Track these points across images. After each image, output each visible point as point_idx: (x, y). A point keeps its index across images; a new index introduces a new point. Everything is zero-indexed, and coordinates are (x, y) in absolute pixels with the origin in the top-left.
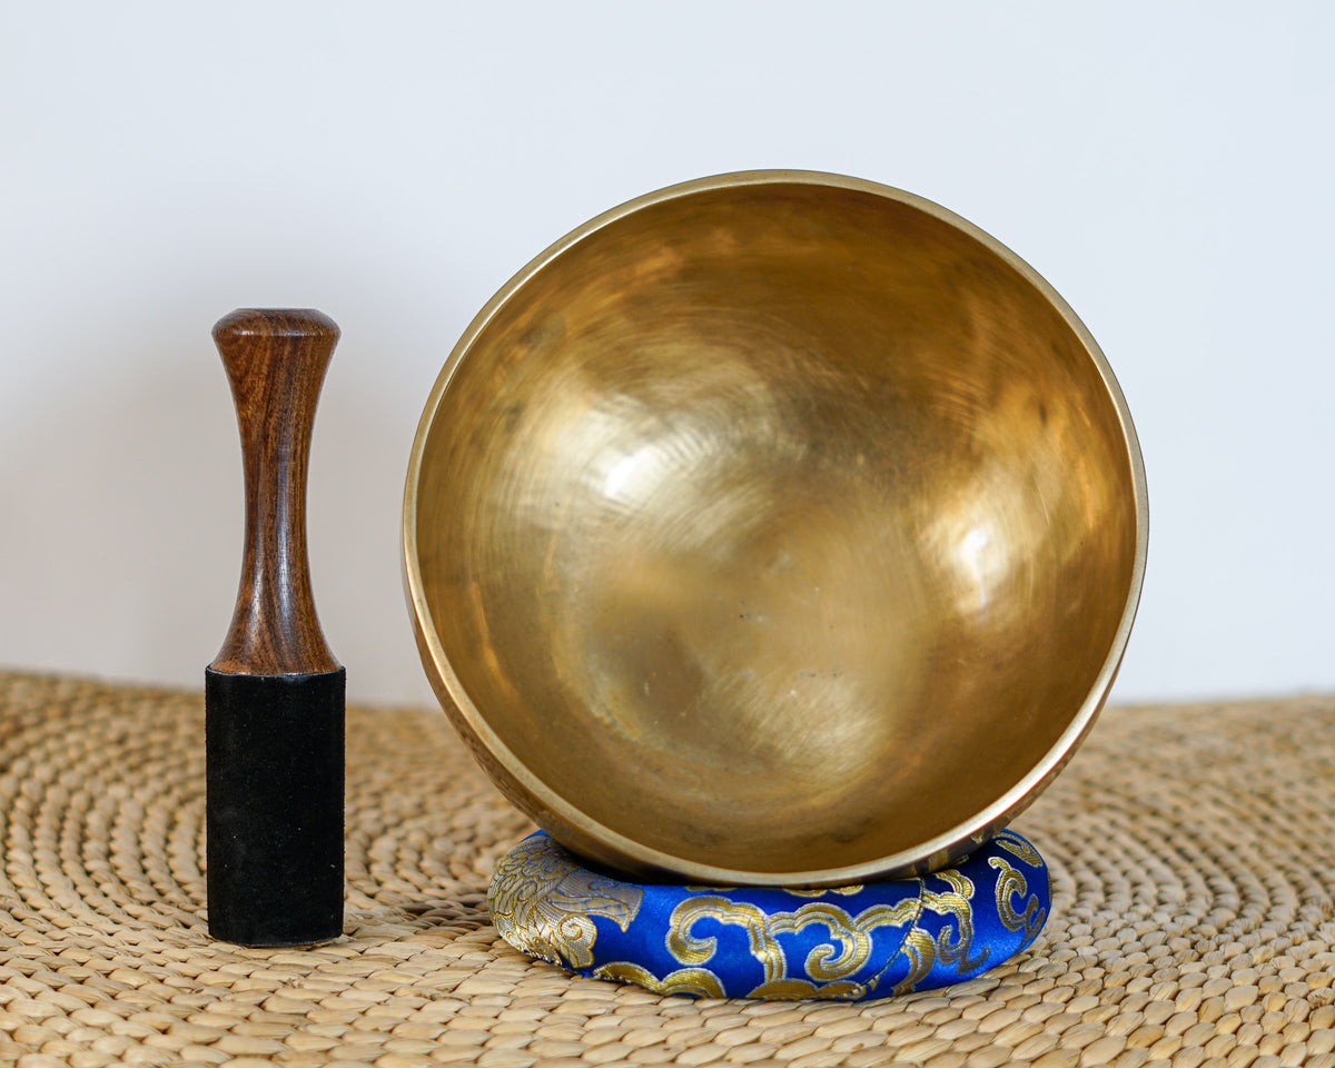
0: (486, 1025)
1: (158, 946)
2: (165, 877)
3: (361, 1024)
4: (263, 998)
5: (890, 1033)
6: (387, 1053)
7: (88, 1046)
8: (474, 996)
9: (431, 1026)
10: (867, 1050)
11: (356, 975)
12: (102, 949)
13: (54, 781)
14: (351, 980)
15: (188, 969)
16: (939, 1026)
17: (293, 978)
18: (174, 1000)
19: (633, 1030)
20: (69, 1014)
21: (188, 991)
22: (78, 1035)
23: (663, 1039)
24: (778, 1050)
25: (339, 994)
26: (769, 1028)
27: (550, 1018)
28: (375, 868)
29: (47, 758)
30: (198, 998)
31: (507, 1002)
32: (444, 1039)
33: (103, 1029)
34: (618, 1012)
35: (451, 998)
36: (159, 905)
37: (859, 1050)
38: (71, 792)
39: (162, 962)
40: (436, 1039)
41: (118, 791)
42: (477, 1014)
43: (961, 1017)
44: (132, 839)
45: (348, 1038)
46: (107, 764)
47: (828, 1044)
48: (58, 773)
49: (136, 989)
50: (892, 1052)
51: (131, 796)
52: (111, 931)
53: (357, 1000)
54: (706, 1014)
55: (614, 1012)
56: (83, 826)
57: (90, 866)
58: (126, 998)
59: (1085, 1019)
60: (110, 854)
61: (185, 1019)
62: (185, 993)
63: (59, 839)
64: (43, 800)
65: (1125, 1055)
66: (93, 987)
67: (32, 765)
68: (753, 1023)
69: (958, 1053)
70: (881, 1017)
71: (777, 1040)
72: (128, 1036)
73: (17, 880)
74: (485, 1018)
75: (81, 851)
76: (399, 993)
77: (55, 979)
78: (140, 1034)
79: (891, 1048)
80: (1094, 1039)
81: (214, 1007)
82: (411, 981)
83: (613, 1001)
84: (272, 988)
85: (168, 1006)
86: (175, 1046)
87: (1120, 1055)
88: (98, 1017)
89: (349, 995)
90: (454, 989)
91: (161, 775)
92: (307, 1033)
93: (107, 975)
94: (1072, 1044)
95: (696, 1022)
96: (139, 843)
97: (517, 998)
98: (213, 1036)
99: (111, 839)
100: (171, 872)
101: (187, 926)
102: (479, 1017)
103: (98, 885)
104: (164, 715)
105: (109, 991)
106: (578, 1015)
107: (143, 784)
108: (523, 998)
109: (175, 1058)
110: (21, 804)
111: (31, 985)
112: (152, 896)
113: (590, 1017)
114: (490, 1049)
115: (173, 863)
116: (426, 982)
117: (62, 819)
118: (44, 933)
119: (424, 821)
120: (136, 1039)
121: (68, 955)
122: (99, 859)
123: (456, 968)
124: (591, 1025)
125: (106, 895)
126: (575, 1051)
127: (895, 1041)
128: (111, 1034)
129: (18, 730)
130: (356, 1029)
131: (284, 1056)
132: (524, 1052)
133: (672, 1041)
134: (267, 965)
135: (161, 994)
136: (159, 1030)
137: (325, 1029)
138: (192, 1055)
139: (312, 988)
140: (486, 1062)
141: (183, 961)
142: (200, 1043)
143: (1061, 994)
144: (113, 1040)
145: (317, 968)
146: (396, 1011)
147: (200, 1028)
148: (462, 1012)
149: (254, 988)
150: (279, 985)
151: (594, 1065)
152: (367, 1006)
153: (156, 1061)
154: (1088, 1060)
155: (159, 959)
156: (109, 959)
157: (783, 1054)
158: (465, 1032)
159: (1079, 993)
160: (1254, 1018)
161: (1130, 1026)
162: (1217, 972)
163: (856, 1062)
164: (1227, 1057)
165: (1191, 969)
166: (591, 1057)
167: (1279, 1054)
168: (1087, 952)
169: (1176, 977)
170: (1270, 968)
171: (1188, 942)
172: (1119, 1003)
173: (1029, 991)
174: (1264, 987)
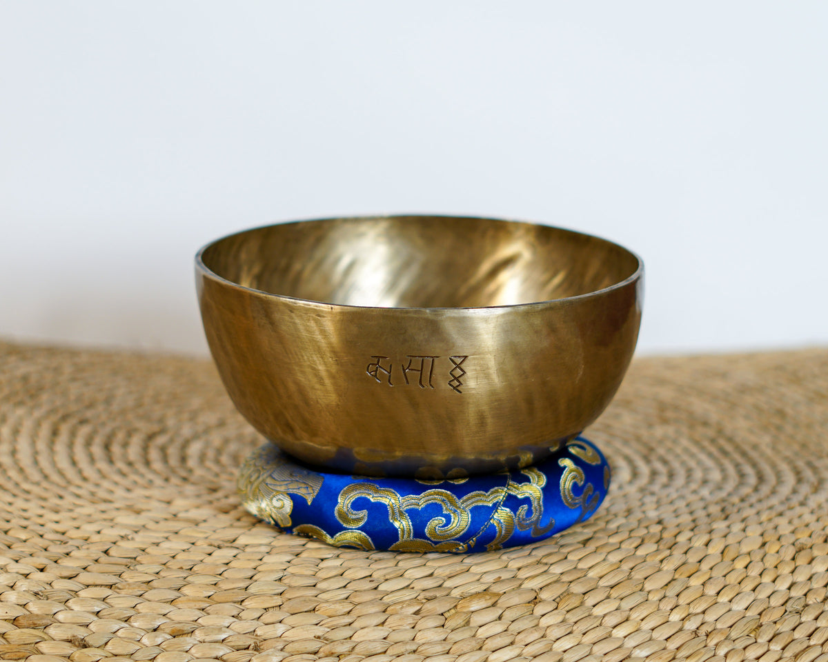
0: (253, 565)
1: (41, 511)
2: (50, 466)
3: (171, 564)
4: (108, 547)
5: (519, 569)
6: (188, 584)
8: (246, 545)
9: (217, 566)
10: (503, 581)
11: (170, 532)
14: (166, 535)
15: (60, 528)
16: (551, 564)
17: (128, 533)
18: (49, 549)
19: (349, 568)
21: (59, 543)
23: (370, 574)
24: (444, 581)
25: (157, 544)
26: (439, 567)
27: (296, 561)
28: (188, 461)
30: (65, 548)
31: (268, 549)
32: (225, 574)
34: (341, 556)
35: (232, 547)
36: (45, 485)
39: (42, 523)
40: (220, 575)
42: (248, 558)
43: (566, 558)
45: (162, 574)
47: (478, 577)
49: (25, 541)
50: (520, 582)
51: (30, 414)
52: (11, 502)
53: (169, 549)
54: (398, 559)
55: (338, 556)
59: (648, 559)
60: (15, 451)
61: (56, 562)
62: (56, 544)
65: (673, 582)
68: (428, 564)
69: (563, 582)
70: (514, 559)
71: (445, 574)
72: (17, 573)
74: (254, 560)
76: (197, 544)
78: (27, 572)
79: (519, 579)
80: (653, 572)
82: (205, 535)
84: (114, 540)
85: (46, 554)
86: (49, 580)
87: (670, 582)
89: (165, 545)
90: (234, 541)
92: (135, 571)
93: (6, 532)
94: (638, 575)
95: (392, 563)
97: (274, 547)
98: (74, 573)
99: (16, 442)
100: (55, 463)
101: (62, 498)
102: (249, 560)
105: (7, 543)
106: (316, 559)
107: (39, 406)
108: (279, 547)
109: (48, 587)
113: (322, 560)
114: (256, 581)
115: (56, 457)
116: (215, 536)
120: (23, 574)
123: (236, 526)
124: (323, 565)
126: (311, 582)
127: (522, 574)
128: (7, 572)
130: (168, 568)
131: (120, 586)
132: (278, 583)
133: (375, 576)
134: (111, 524)
135: (41, 545)
136: (38, 569)
137: (147, 569)
138: (60, 585)
139: (140, 540)
140: (252, 590)
141: (57, 522)
142: (65, 578)
143: (633, 543)
144: (8, 576)
145: (144, 526)
146: (195, 556)
147: (67, 567)
148: (238, 556)
149: (103, 540)
150: (119, 538)
151: (324, 591)
152: (176, 552)
153: (36, 590)
154: (648, 586)
155: (41, 521)
156: (8, 521)
157: (448, 584)
158: (240, 570)
159: (645, 542)
160: (758, 558)
161: (677, 563)
162: (737, 528)
163: (496, 589)
164: (740, 583)
165: (720, 526)
166: (321, 586)
167: (774, 582)
168: (653, 514)
169: (709, 530)
170: (772, 525)
171: (718, 508)
172: (670, 548)
173: (612, 540)
174: (767, 538)
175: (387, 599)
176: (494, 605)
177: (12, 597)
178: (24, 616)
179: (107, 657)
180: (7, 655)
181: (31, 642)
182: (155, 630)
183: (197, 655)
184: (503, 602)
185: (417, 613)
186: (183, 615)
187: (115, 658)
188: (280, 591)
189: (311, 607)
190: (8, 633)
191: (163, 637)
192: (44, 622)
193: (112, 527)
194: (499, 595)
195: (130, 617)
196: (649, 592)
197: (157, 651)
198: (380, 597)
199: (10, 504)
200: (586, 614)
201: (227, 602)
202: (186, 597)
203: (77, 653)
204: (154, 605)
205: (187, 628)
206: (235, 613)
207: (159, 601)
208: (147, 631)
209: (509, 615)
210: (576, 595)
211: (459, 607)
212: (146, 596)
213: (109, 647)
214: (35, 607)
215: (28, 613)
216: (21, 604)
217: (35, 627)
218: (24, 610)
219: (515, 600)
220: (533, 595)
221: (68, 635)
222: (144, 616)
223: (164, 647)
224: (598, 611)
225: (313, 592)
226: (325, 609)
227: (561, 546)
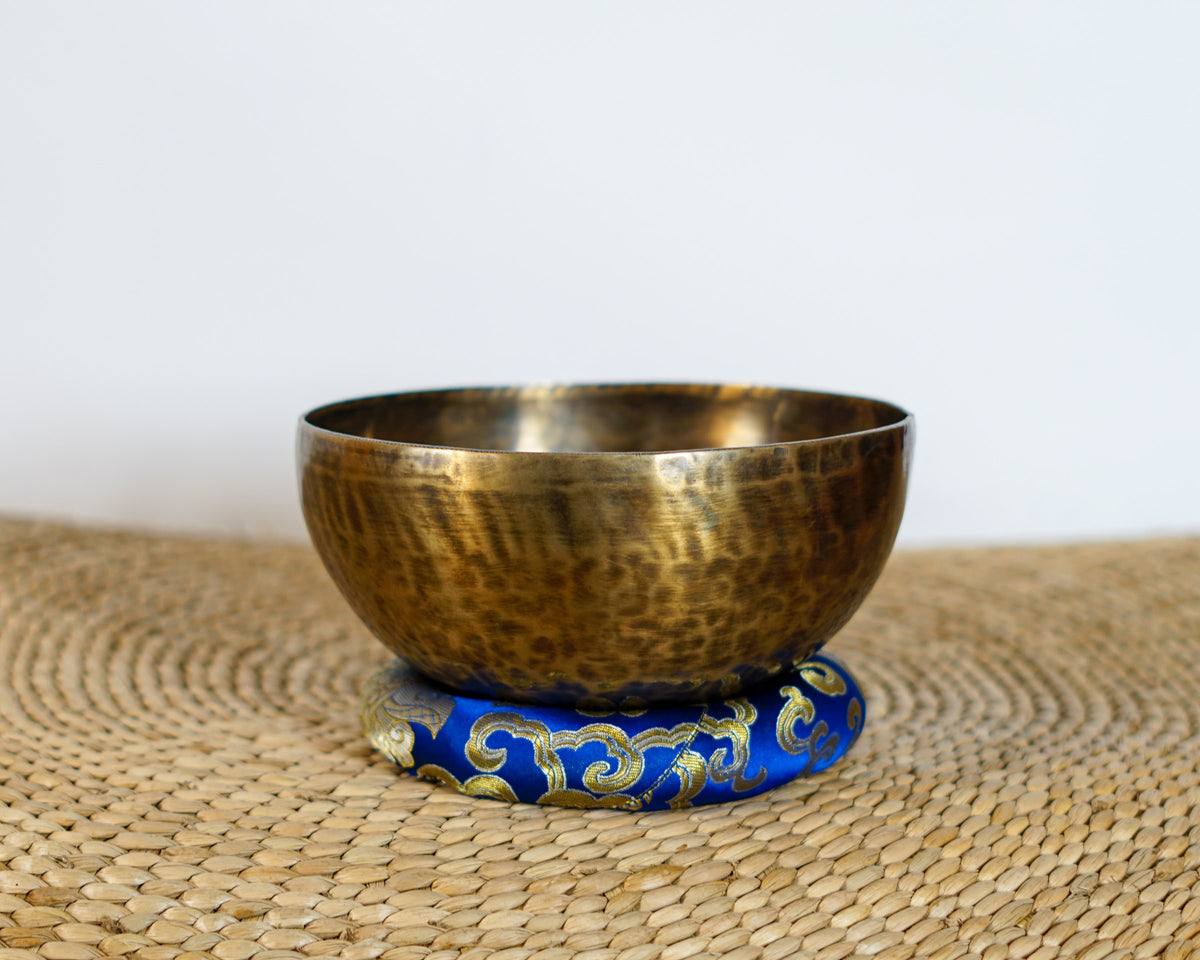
0: (354, 825)
1: (77, 750)
2: (101, 691)
3: (244, 822)
4: (160, 798)
5: (712, 834)
6: (264, 849)
8: (347, 798)
9: (304, 824)
10: (689, 850)
11: (246, 778)
12: (26, 754)
14: (240, 783)
15: (99, 772)
16: (757, 828)
17: (188, 780)
18: (82, 800)
19: (483, 831)
21: (95, 792)
23: (509, 839)
24: (610, 849)
25: (228, 795)
26: (605, 830)
27: (412, 819)
30: (102, 799)
31: (375, 804)
32: (314, 836)
33: (16, 826)
34: (473, 814)
35: (327, 800)
36: (89, 715)
37: (683, 850)
39: (77, 765)
40: (308, 837)
41: (71, 617)
42: (348, 814)
43: (778, 819)
44: (78, 657)
45: (230, 835)
47: (655, 845)
49: (51, 789)
50: (711, 852)
52: (39, 736)
53: (243, 802)
54: (551, 817)
55: (469, 814)
57: (36, 681)
59: (889, 822)
60: (56, 670)
61: (89, 818)
62: (91, 794)
65: (920, 854)
66: (12, 788)
68: (590, 826)
69: (770, 853)
70: (706, 821)
71: (610, 841)
72: (36, 832)
74: (355, 818)
75: (30, 668)
76: (281, 795)
78: (48, 831)
79: (711, 848)
80: (892, 840)
81: (115, 806)
82: (294, 784)
83: (469, 805)
84: (170, 789)
85: (77, 806)
86: (76, 842)
87: (915, 854)
88: (12, 815)
89: (238, 796)
90: (332, 791)
92: (195, 831)
93: (27, 777)
94: (873, 844)
95: (541, 825)
96: (84, 660)
97: (384, 801)
98: (111, 833)
99: (59, 658)
100: (108, 686)
101: (109, 732)
102: (348, 818)
103: (39, 697)
105: (26, 791)
106: (439, 817)
108: (391, 800)
109: (75, 852)
112: (84, 706)
113: (448, 819)
114: (356, 846)
115: (111, 678)
116: (307, 785)
120: (42, 834)
122: (44, 675)
123: (336, 773)
124: (447, 826)
125: (43, 706)
126: (430, 848)
127: (716, 842)
128: (21, 830)
130: (238, 827)
131: (171, 851)
132: (384, 850)
133: (516, 841)
134: (169, 767)
135: (70, 794)
136: (64, 827)
137: (210, 827)
138: (91, 849)
139: (205, 789)
140: (350, 858)
141: (97, 764)
142: (99, 839)
143: (871, 799)
144: (23, 836)
145: (213, 771)
146: (277, 811)
147: (102, 825)
148: (334, 813)
149: (155, 788)
150: (176, 787)
151: (445, 862)
152: (251, 807)
153: (58, 854)
154: (886, 859)
155: (75, 763)
156: (31, 763)
157: (614, 854)
158: (335, 831)
159: (889, 797)
160: (1040, 821)
161: (928, 828)
162: (1016, 780)
163: (678, 861)
164: (1011, 855)
165: (994, 777)
166: (442, 854)
167: (1058, 853)
168: (905, 760)
169: (977, 783)
170: (1064, 777)
171: (996, 753)
172: (921, 807)
173: (843, 796)
174: (1055, 794)
175: (529, 874)
176: (674, 882)
177: (25, 864)
178: (41, 890)
179: (148, 946)
180: (14, 942)
181: (46, 924)
182: (215, 911)
183: (269, 945)
184: (687, 878)
185: (569, 892)
186: (253, 891)
187: (159, 947)
188: (387, 860)
189: (426, 882)
190: (18, 912)
191: (225, 920)
192: (67, 897)
193: (169, 771)
194: (682, 870)
195: (182, 893)
196: (886, 867)
197: (215, 938)
198: (520, 870)
199: (38, 739)
200: (799, 896)
201: (315, 874)
202: (260, 867)
203: (109, 941)
204: (215, 877)
205: (258, 908)
206: (324, 889)
207: (223, 872)
208: (203, 912)
209: (693, 897)
210: (787, 869)
211: (626, 884)
212: (206, 864)
213: (152, 933)
214: (55, 878)
215: (45, 885)
216: (37, 873)
217: (54, 904)
218: (41, 882)
219: (705, 876)
220: (727, 870)
221: (97, 916)
222: (202, 891)
223: (226, 934)
224: (815, 892)
225: (432, 862)
226: (444, 885)
227: (774, 803)
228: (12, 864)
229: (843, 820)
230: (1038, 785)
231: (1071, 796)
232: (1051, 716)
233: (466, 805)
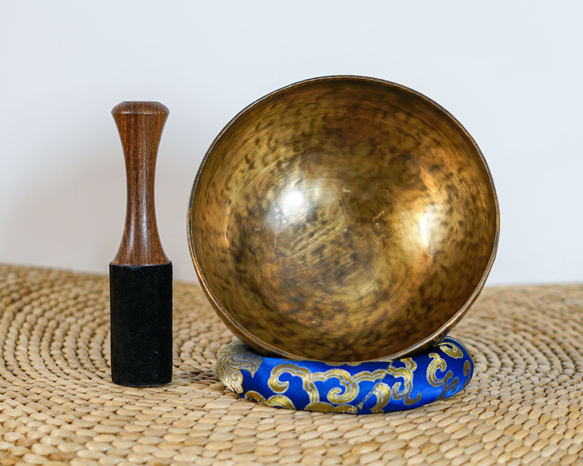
0: (214, 421)
1: (75, 386)
2: (85, 358)
3: (159, 421)
4: (116, 409)
5: (397, 427)
6: (169, 433)
7: (35, 429)
8: (211, 409)
9: (189, 422)
10: (385, 434)
11: (160, 400)
12: (48, 388)
13: (42, 316)
14: (157, 402)
15: (85, 397)
16: (420, 424)
17: (131, 401)
18: (76, 409)
19: (280, 424)
20: (29, 415)
21: (84, 406)
22: (31, 424)
23: (293, 428)
24: (345, 433)
25: (151, 408)
26: (342, 424)
27: (244, 419)
28: (182, 355)
29: (41, 304)
30: (87, 409)
31: (225, 412)
32: (195, 428)
33: (43, 422)
34: (275, 417)
35: (201, 410)
36: (80, 370)
37: (382, 434)
38: (49, 320)
39: (74, 394)
40: (191, 428)
41: (71, 320)
42: (211, 417)
43: (430, 420)
44: (74, 340)
45: (152, 427)
46: (68, 308)
47: (367, 431)
48: (44, 311)
49: (60, 405)
50: (396, 435)
51: (76, 322)
52: (55, 380)
53: (158, 411)
54: (315, 418)
55: (273, 416)
56: (53, 335)
57: (53, 352)
58: (55, 408)
59: (487, 422)
60: (63, 347)
61: (80, 418)
62: (81, 406)
63: (41, 341)
64: (36, 323)
65: (503, 437)
66: (41, 404)
67: (33, 308)
68: (335, 422)
69: (426, 436)
70: (394, 420)
71: (345, 429)
72: (53, 425)
73: (18, 358)
74: (215, 419)
75: (50, 346)
76: (179, 407)
77: (25, 400)
78: (59, 424)
79: (396, 433)
80: (488, 430)
81: (93, 413)
82: (185, 403)
83: (273, 412)
84: (121, 405)
85: (74, 413)
86: (74, 429)
87: (500, 437)
88: (41, 417)
89: (155, 408)
90: (203, 406)
91: (92, 313)
92: (134, 424)
93: (49, 399)
94: (479, 432)
95: (310, 421)
96: (77, 342)
97: (231, 410)
98: (91, 425)
99: (64, 341)
100: (89, 355)
101: (90, 379)
102: (212, 418)
103: (55, 360)
104: (97, 287)
105: (48, 405)
106: (258, 418)
107: (83, 317)
108: (233, 410)
109: (73, 435)
110: (26, 325)
111: (14, 403)
112: (78, 366)
113: (262, 419)
114: (215, 432)
115: (91, 352)
116: (191, 403)
117: (44, 332)
118: (25, 381)
119: (209, 335)
120: (57, 426)
121: (32, 390)
122: (57, 349)
123: (206, 398)
124: (262, 422)
125: (57, 365)
126: (253, 433)
127: (398, 430)
128: (46, 424)
129: (29, 292)
130: (156, 423)
131: (121, 434)
132: (230, 434)
133: (297, 430)
134: (121, 395)
135: (71, 407)
136: (67, 422)
137: (142, 422)
138: (81, 433)
139: (139, 405)
140: (212, 438)
141: (84, 393)
142: (86, 428)
143: (478, 411)
144: (46, 427)
145: (143, 397)
146: (176, 415)
147: (86, 421)
148: (205, 416)
149: (114, 404)
150: (124, 404)
151: (261, 439)
152: (162, 413)
153: (64, 435)
154: (485, 439)
155: (73, 392)
156: (51, 392)
157: (347, 436)
158: (205, 425)
159: (487, 410)
160: (564, 422)
161: (507, 425)
162: (552, 402)
163: (379, 439)
164: (549, 439)
165: (541, 401)
166: (260, 436)
167: (573, 438)
168: (495, 393)
169: (532, 404)
170: (577, 401)
171: (543, 389)
172: (503, 415)
173: (463, 409)
174: (571, 409)
175: (304, 445)
176: (377, 450)
177: (48, 440)
178: (55, 453)
182: (144, 464)
184: (384, 448)
185: (324, 455)
186: (163, 453)
188: (231, 439)
189: (251, 449)
190: (44, 464)
192: (69, 457)
193: (121, 397)
194: (381, 444)
195: (127, 455)
196: (485, 444)
198: (299, 443)
200: (440, 457)
201: (195, 446)
202: (167, 442)
204: (144, 447)
205: (166, 462)
206: (199, 453)
207: (148, 445)
208: (138, 464)
209: (387, 457)
210: (435, 444)
211: (353, 450)
212: (139, 441)
214: (63, 448)
215: (58, 451)
216: (54, 445)
217: (62, 460)
218: (56, 449)
219: (392, 447)
220: (404, 444)
222: (137, 454)
224: (449, 456)
225: (253, 440)
226: (260, 451)
227: (428, 412)
228: (41, 441)
229: (463, 420)
230: (563, 405)
231: (580, 410)
232: (570, 371)
233: (271, 412)
